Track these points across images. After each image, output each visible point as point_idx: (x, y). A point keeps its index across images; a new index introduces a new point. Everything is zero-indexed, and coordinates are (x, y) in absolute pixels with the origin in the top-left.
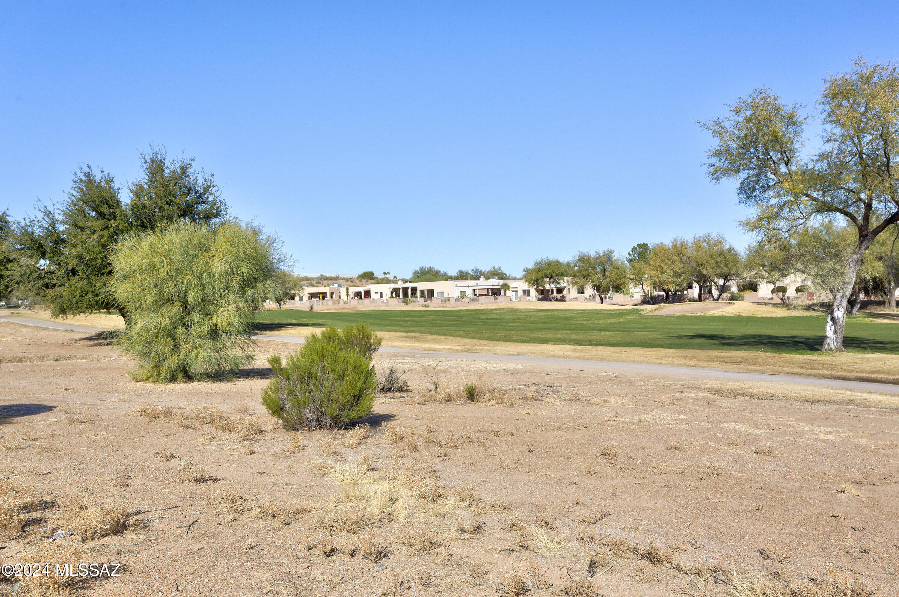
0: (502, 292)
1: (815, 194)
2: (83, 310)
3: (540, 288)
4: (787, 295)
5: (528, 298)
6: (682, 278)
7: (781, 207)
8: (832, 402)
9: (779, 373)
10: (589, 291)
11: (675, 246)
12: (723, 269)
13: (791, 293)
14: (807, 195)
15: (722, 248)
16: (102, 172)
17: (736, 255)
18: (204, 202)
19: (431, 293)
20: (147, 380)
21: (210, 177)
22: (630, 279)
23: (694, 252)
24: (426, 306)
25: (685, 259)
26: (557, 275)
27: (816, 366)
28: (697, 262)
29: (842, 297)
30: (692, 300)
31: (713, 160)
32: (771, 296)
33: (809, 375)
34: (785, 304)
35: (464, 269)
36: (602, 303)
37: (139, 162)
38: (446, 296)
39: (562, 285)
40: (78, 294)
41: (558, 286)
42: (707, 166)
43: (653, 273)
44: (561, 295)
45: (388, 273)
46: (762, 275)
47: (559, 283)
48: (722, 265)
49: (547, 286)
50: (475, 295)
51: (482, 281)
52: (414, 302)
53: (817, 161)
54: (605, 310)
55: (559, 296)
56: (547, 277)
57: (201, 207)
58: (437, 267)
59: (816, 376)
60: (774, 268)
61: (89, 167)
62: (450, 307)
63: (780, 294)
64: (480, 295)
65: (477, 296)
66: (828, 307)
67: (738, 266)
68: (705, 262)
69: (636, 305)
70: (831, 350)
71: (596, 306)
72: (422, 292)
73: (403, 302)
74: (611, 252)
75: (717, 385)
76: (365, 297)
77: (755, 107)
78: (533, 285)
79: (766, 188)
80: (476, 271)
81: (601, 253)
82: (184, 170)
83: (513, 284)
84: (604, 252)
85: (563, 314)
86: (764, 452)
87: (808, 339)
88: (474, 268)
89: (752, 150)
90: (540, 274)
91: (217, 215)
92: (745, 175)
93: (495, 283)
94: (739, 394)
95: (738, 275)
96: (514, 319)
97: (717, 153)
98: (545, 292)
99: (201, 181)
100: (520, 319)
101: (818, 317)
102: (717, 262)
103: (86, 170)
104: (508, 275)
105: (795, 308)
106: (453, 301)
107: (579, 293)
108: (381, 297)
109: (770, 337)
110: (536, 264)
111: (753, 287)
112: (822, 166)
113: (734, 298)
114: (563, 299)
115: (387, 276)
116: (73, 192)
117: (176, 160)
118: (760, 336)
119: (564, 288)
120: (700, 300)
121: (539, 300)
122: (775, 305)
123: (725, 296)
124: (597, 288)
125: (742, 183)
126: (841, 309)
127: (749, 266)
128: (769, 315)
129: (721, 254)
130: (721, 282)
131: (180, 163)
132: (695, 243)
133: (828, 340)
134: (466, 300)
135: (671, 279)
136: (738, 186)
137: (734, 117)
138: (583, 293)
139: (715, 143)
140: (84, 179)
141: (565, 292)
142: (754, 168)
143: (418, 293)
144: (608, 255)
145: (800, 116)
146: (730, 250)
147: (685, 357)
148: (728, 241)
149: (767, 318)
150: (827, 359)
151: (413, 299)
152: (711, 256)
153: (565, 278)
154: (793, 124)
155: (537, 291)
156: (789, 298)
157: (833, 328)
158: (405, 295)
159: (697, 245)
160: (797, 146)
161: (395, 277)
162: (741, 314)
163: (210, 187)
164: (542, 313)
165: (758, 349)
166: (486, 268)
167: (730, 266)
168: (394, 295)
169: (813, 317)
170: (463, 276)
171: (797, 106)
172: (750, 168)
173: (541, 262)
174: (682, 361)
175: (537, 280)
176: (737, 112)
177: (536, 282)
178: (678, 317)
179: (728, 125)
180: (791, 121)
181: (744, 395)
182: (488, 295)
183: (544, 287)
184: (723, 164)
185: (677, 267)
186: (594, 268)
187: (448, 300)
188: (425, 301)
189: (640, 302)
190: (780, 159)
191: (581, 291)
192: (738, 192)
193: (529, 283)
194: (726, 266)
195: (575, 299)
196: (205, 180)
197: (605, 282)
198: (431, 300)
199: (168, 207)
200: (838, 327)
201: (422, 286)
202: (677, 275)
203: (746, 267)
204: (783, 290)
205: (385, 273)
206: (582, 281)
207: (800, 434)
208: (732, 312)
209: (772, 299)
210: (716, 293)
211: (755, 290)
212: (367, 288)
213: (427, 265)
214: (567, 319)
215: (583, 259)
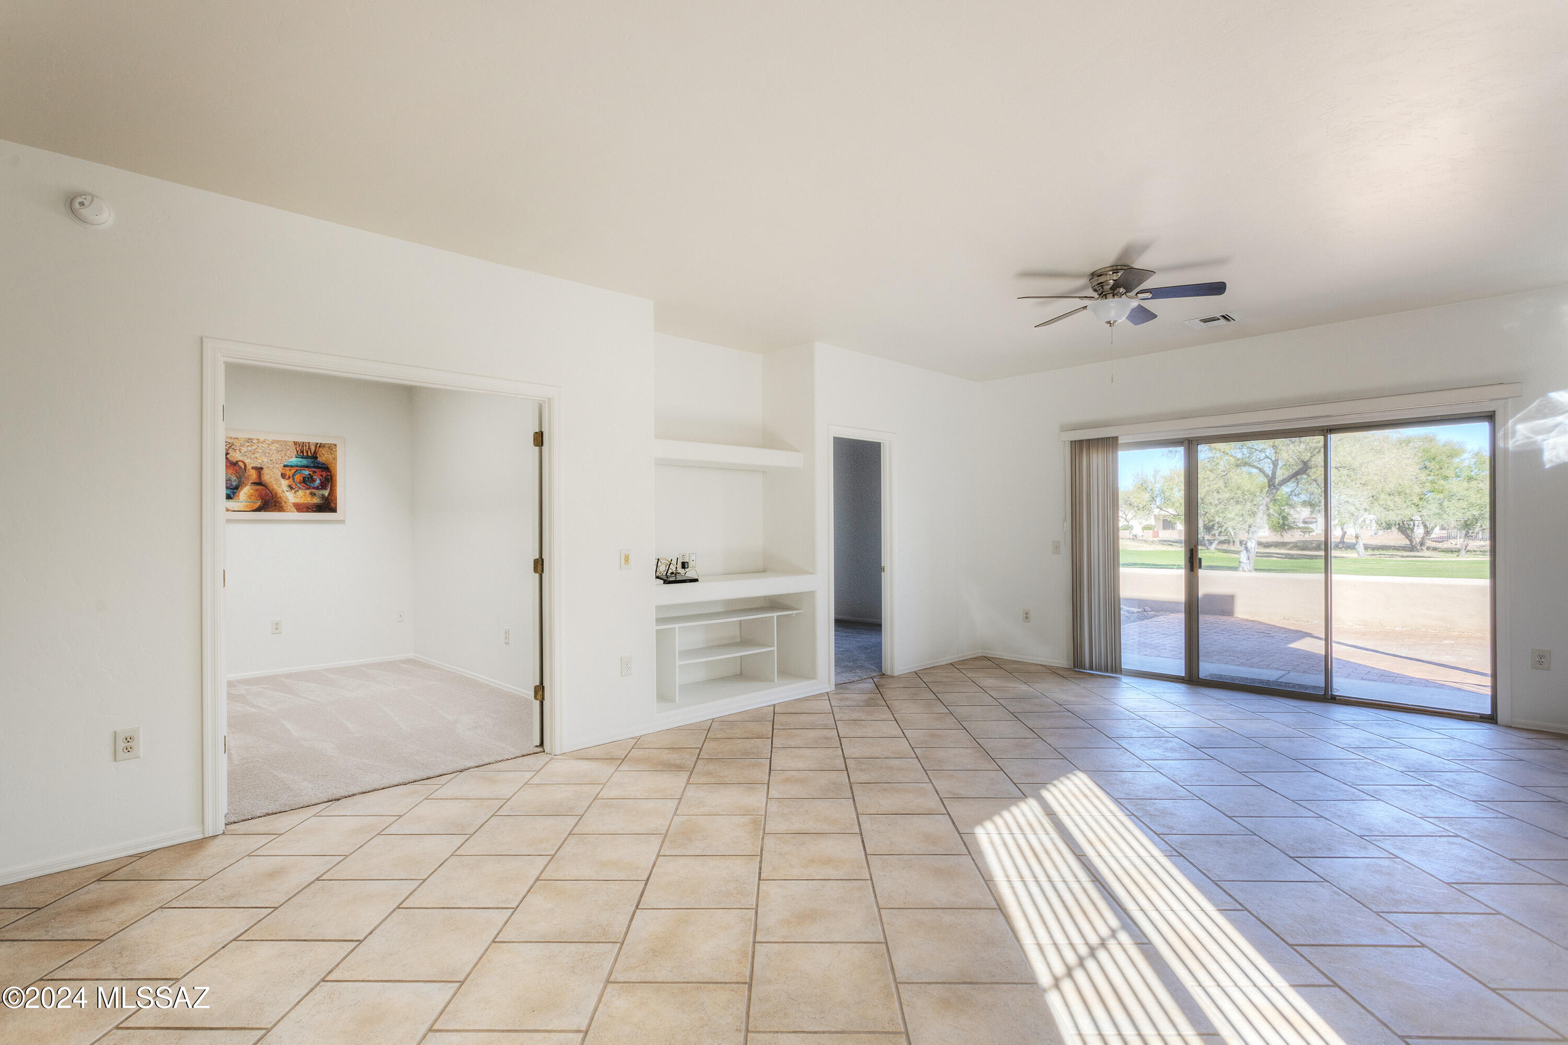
157: (1246, 555)
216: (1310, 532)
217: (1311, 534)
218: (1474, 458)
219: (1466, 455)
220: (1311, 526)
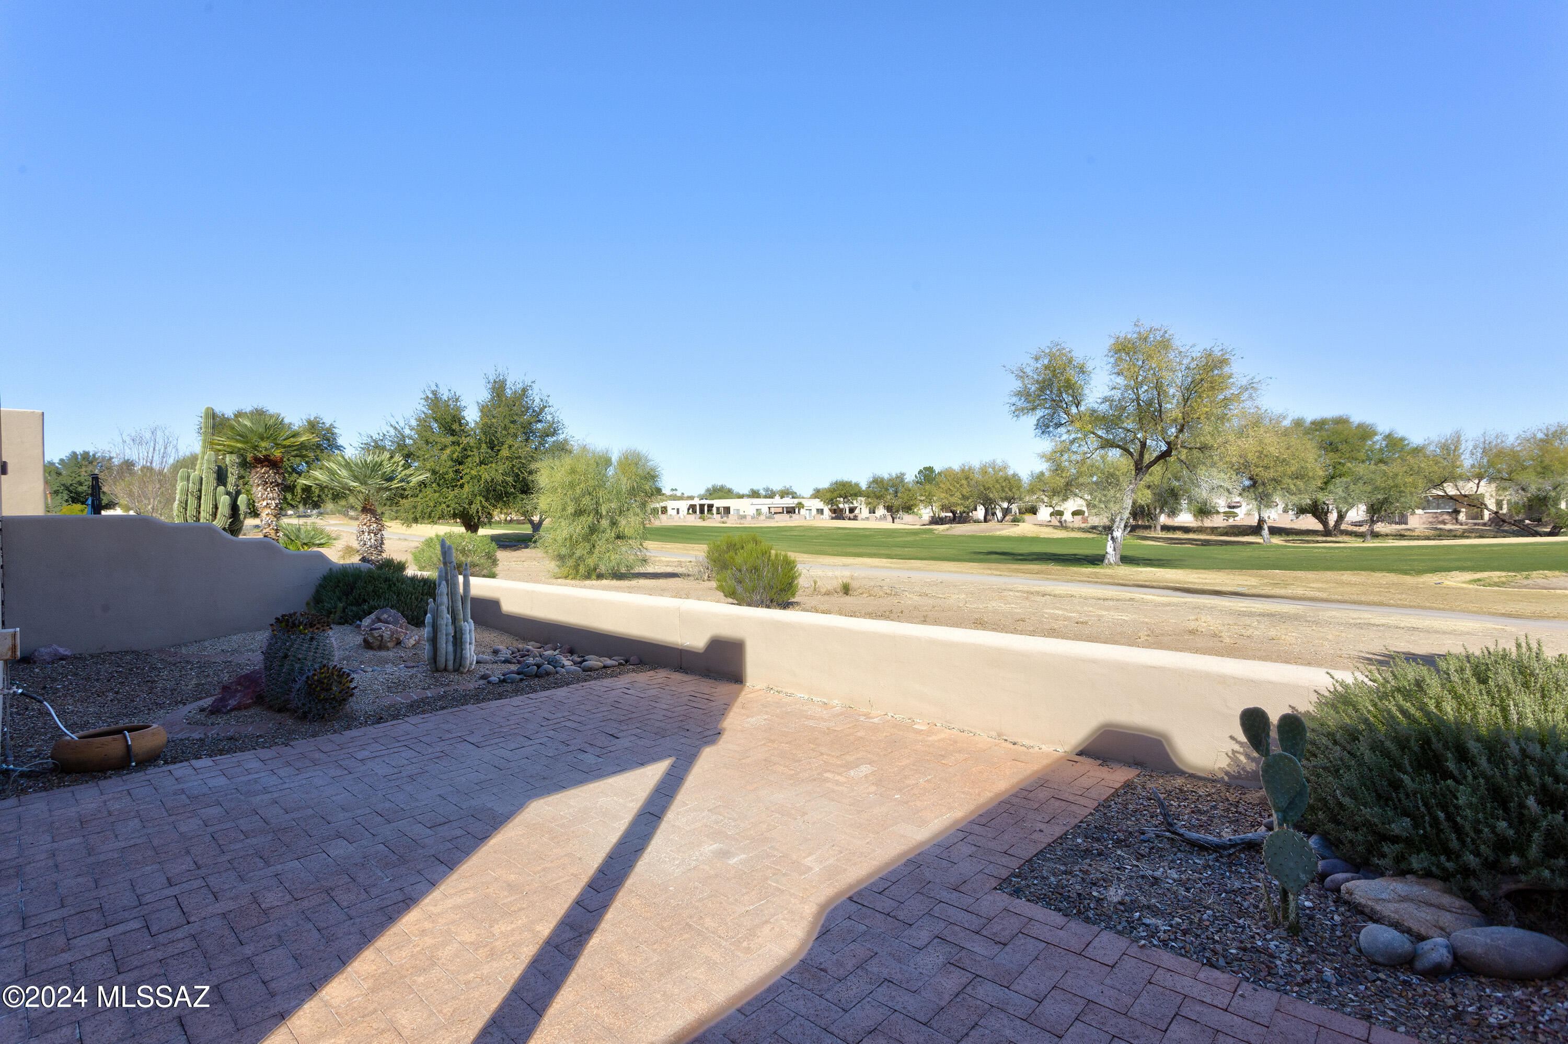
0: (797, 511)
1: (1100, 433)
2: (435, 519)
3: (835, 507)
4: (1064, 518)
5: (822, 517)
6: (970, 501)
7: (1072, 442)
8: (1118, 600)
9: (1072, 581)
10: (881, 511)
11: (963, 471)
12: (1007, 493)
13: (1067, 517)
14: (1094, 433)
15: (1006, 473)
16: (450, 390)
17: (1019, 480)
18: (540, 421)
19: (727, 510)
20: (566, 577)
21: (546, 398)
22: (921, 501)
23: (980, 477)
24: (723, 523)
25: (972, 483)
26: (851, 495)
27: (1100, 577)
28: (984, 486)
29: (1121, 520)
30: (977, 521)
31: (1014, 399)
32: (1049, 519)
33: (1097, 582)
34: (1063, 526)
35: (755, 488)
36: (893, 522)
37: (484, 381)
38: (742, 513)
39: (856, 505)
40: (432, 504)
41: (851, 506)
42: (1009, 405)
43: (943, 495)
44: (853, 514)
45: (676, 490)
46: (1043, 499)
47: (852, 503)
48: (1007, 489)
49: (841, 506)
50: (770, 512)
51: (777, 500)
52: (710, 518)
53: (1102, 403)
54: (900, 529)
55: (852, 516)
56: (841, 496)
57: (539, 426)
58: (729, 485)
59: (1101, 583)
60: (1055, 492)
61: (437, 386)
62: (747, 523)
63: (1058, 517)
64: (775, 513)
65: (772, 514)
66: (1109, 529)
67: (1021, 490)
68: (991, 486)
69: (924, 525)
70: (1111, 564)
71: (888, 525)
72: (718, 509)
73: (700, 518)
74: (903, 474)
75: (1026, 589)
76: (662, 513)
77: (1052, 356)
78: (828, 504)
79: (1058, 425)
80: (767, 490)
81: (894, 476)
82: (524, 390)
83: (806, 503)
84: (897, 475)
85: (862, 532)
86: (1082, 623)
87: (1087, 556)
88: (765, 487)
89: (1048, 392)
90: (835, 494)
91: (553, 435)
92: (1042, 414)
93: (789, 502)
94: (1046, 595)
95: (1021, 499)
96: (817, 536)
97: (1019, 394)
98: (837, 511)
99: (537, 401)
100: (821, 536)
101: (1093, 538)
102: (1002, 487)
103: (434, 388)
104: (798, 494)
105: (1073, 529)
106: (749, 518)
107: (870, 513)
108: (678, 513)
109: (1055, 555)
110: (831, 484)
111: (1033, 511)
112: (1104, 407)
113: (1015, 520)
114: (855, 518)
115: (674, 492)
116: (424, 409)
117: (518, 381)
118: (1045, 554)
119: (856, 507)
120: (986, 520)
121: (833, 518)
122: (1055, 527)
123: (1007, 518)
124: (889, 509)
125: (1038, 420)
126: (1120, 530)
127: (1032, 491)
128: (1050, 536)
129: (1006, 479)
130: (1005, 505)
131: (521, 384)
132: (981, 468)
133: (1108, 556)
134: (762, 517)
135: (960, 502)
136: (1035, 422)
137: (1032, 362)
138: (874, 513)
139: (1017, 385)
140: (430, 396)
141: (857, 511)
142: (1048, 408)
143: (714, 510)
144: (900, 478)
145: (1089, 366)
146: (1014, 475)
147: (990, 569)
148: (1012, 467)
149: (1049, 539)
150: (1108, 571)
151: (710, 516)
152: (997, 481)
153: (859, 498)
154: (1083, 372)
155: (830, 510)
156: (1065, 521)
157: (1112, 545)
158: (702, 511)
159: (983, 470)
160: (1086, 392)
161: (683, 494)
162: (1026, 535)
163: (546, 407)
164: (840, 531)
165: (1048, 564)
166: (777, 487)
167: (1014, 490)
168: (691, 511)
169: (1090, 539)
170: (755, 494)
171: (1087, 358)
172: (1046, 408)
173: (836, 483)
174: (989, 572)
175: (832, 500)
176: (1037, 359)
177: (831, 502)
178: (969, 536)
179: (1028, 370)
180: (1082, 370)
181: (1050, 595)
182: (783, 513)
183: (837, 506)
184: (1021, 403)
185: (965, 491)
186: (887, 490)
187: (744, 517)
188: (722, 518)
189: (927, 522)
190: (1072, 401)
191: (872, 511)
192: (1035, 427)
193: (824, 502)
194: (1011, 490)
195: (867, 519)
196: (542, 400)
197: (897, 503)
198: (728, 517)
199: (512, 426)
200: (1117, 545)
201: (718, 503)
202: (965, 498)
203: (1028, 491)
204: (1060, 513)
205: (672, 490)
206: (875, 501)
207: (1102, 616)
208: (1017, 532)
209: (1050, 521)
210: (999, 514)
211: (1035, 514)
212: (663, 504)
213: (719, 483)
214: (866, 536)
215: (877, 481)
216: (1234, 517)
217: (1236, 518)
218: (1384, 440)
219: (1377, 438)
220: (1235, 510)
